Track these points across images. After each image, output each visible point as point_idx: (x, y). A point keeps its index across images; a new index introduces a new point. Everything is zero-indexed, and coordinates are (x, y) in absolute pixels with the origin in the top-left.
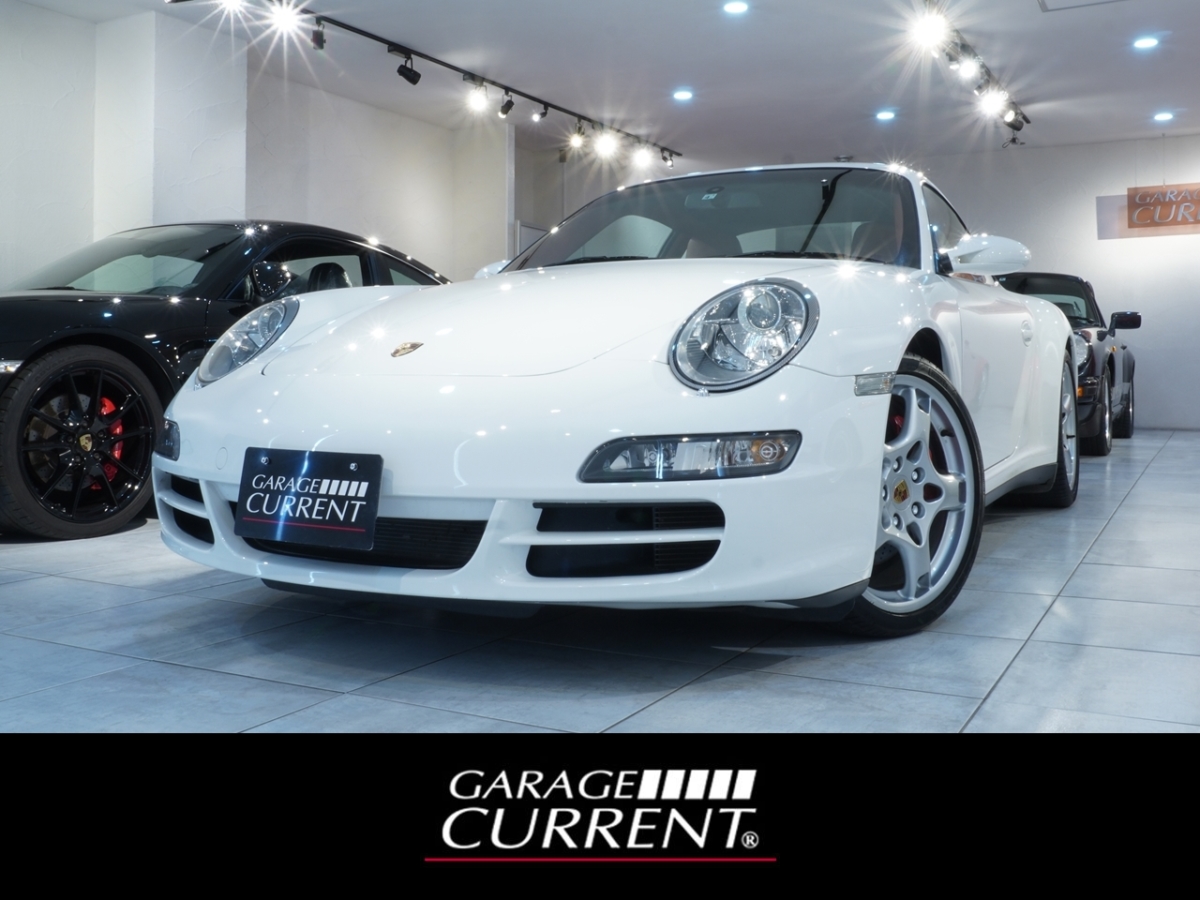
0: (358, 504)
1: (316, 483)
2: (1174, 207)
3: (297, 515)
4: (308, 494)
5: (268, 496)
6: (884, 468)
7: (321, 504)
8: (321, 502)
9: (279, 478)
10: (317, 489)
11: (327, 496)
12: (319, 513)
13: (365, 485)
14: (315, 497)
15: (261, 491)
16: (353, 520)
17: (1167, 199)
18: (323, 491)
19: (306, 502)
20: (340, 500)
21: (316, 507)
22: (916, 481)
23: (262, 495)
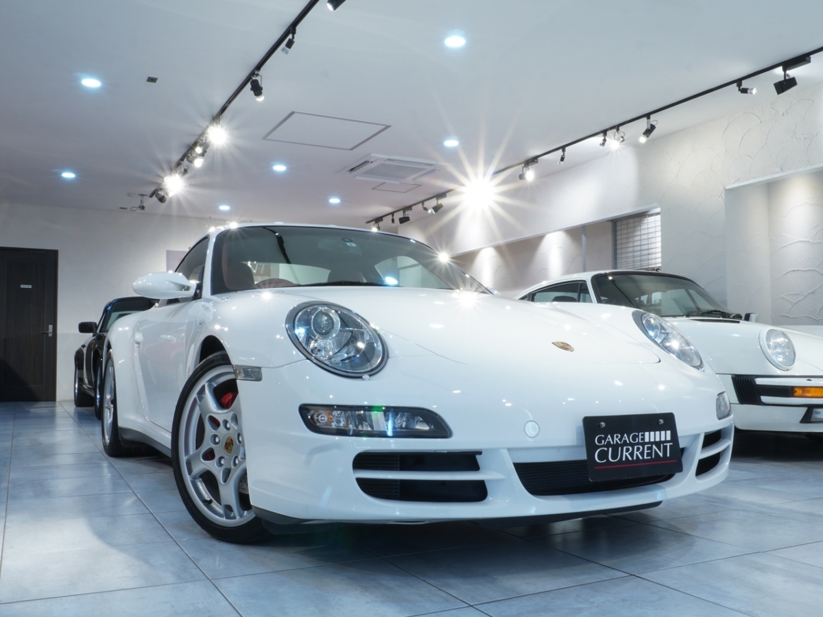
0: (668, 444)
1: (642, 435)
3: (635, 458)
4: (638, 444)
5: (610, 449)
7: (648, 448)
8: (648, 447)
9: (615, 435)
10: (643, 439)
11: (650, 443)
12: (649, 454)
13: (669, 432)
14: (643, 444)
15: (604, 446)
16: (668, 455)
18: (647, 440)
19: (638, 449)
20: (658, 444)
21: (646, 451)
23: (606, 449)
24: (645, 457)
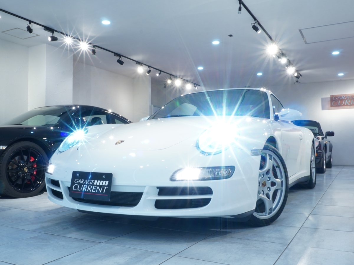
0: (105, 187)
1: (93, 181)
2: (344, 101)
3: (88, 191)
4: (91, 185)
5: (79, 185)
6: (259, 177)
7: (95, 187)
9: (82, 180)
10: (93, 183)
11: (96, 185)
13: (107, 182)
14: (93, 185)
15: (77, 184)
16: (104, 192)
17: (342, 99)
19: (90, 187)
20: (100, 186)
21: (93, 189)
22: (268, 181)
23: (77, 185)
24: (92, 191)
